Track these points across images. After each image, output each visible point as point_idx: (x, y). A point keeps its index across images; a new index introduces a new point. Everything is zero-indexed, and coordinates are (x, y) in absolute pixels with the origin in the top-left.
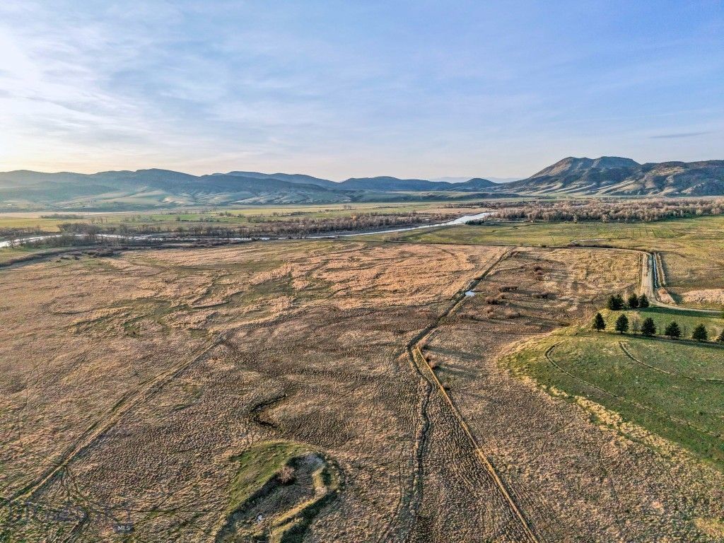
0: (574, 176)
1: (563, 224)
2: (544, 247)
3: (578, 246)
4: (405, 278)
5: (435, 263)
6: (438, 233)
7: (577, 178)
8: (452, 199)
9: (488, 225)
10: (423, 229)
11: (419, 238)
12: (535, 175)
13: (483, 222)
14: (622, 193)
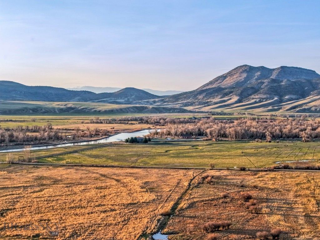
0: (252, 88)
1: (254, 143)
2: (243, 169)
3: (286, 167)
4: (49, 215)
5: (93, 192)
6: (88, 153)
7: (255, 91)
8: (99, 113)
9: (157, 143)
10: (65, 148)
11: (62, 159)
12: (204, 86)
13: (150, 140)
14: (309, 110)
